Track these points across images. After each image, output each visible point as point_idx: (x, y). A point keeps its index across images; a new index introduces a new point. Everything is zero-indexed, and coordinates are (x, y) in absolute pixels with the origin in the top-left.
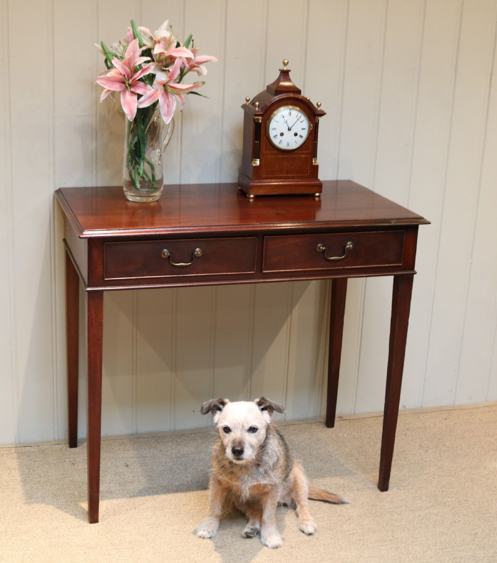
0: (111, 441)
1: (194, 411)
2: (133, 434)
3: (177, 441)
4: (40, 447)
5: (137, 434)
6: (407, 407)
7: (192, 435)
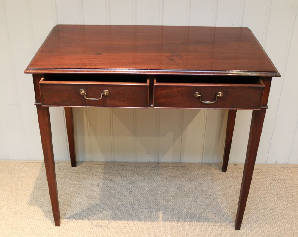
0: (99, 165)
1: (147, 154)
2: (112, 162)
3: (134, 171)
4: (60, 164)
5: (115, 162)
6: (278, 163)
7: (145, 167)
